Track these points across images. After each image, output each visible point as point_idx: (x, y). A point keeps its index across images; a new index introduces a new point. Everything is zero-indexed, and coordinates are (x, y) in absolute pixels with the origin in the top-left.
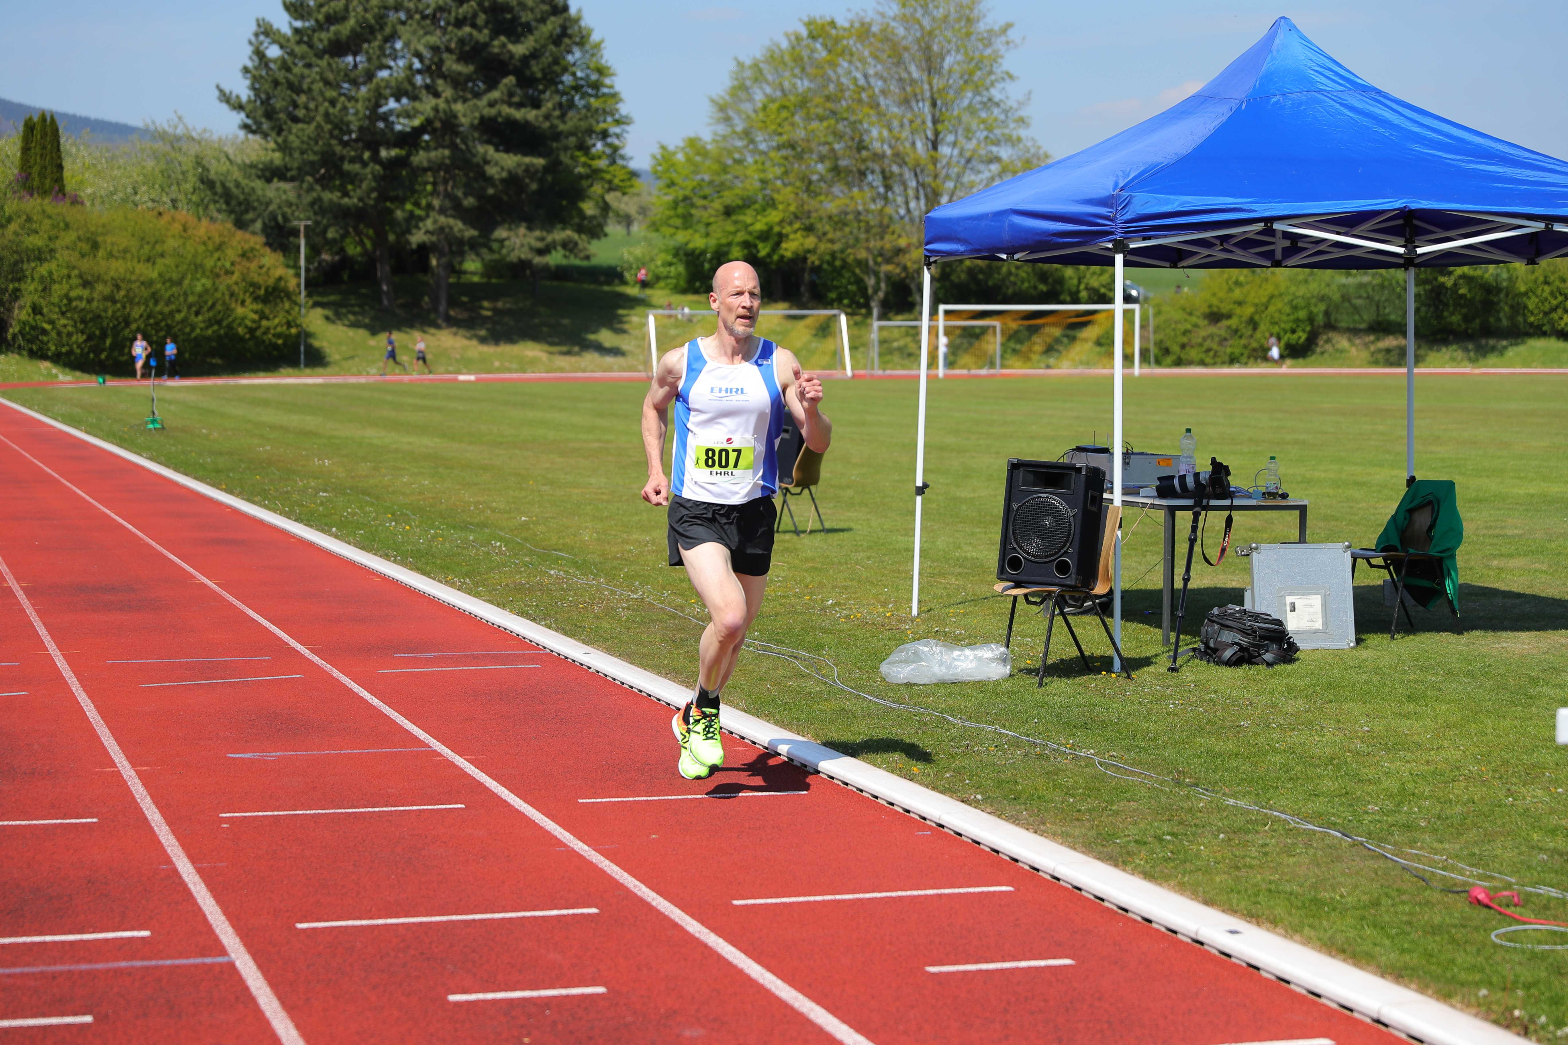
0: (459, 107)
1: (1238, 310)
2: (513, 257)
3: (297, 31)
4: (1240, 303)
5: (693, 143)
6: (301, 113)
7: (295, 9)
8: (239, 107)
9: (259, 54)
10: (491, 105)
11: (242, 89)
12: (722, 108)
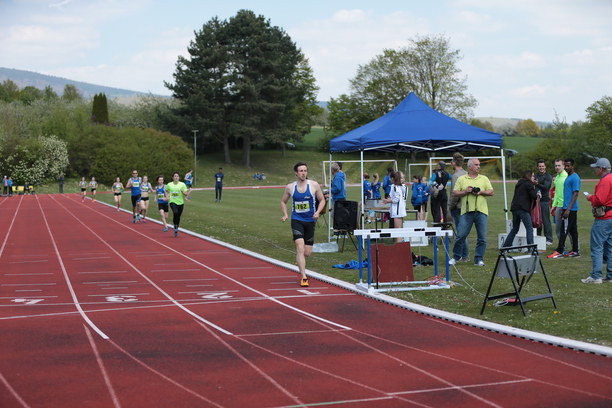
0: (253, 86)
1: (549, 158)
2: (274, 141)
3: (193, 60)
4: (550, 155)
5: (343, 97)
6: (194, 90)
7: (192, 52)
8: (171, 88)
9: (179, 68)
10: (266, 85)
11: (173, 82)
12: (354, 83)
